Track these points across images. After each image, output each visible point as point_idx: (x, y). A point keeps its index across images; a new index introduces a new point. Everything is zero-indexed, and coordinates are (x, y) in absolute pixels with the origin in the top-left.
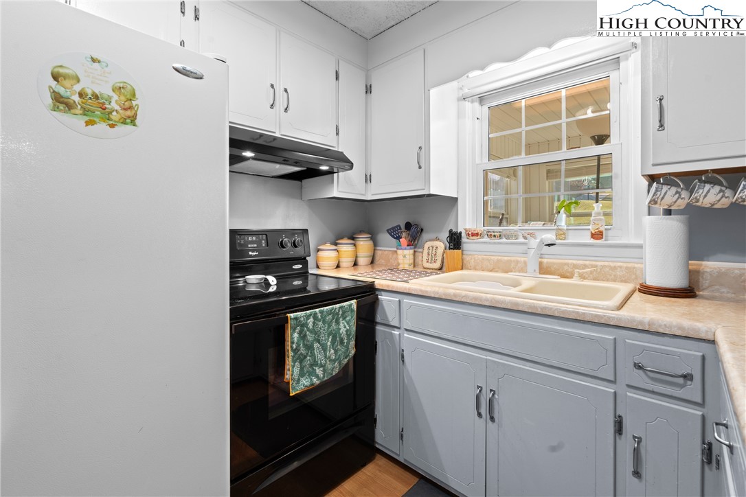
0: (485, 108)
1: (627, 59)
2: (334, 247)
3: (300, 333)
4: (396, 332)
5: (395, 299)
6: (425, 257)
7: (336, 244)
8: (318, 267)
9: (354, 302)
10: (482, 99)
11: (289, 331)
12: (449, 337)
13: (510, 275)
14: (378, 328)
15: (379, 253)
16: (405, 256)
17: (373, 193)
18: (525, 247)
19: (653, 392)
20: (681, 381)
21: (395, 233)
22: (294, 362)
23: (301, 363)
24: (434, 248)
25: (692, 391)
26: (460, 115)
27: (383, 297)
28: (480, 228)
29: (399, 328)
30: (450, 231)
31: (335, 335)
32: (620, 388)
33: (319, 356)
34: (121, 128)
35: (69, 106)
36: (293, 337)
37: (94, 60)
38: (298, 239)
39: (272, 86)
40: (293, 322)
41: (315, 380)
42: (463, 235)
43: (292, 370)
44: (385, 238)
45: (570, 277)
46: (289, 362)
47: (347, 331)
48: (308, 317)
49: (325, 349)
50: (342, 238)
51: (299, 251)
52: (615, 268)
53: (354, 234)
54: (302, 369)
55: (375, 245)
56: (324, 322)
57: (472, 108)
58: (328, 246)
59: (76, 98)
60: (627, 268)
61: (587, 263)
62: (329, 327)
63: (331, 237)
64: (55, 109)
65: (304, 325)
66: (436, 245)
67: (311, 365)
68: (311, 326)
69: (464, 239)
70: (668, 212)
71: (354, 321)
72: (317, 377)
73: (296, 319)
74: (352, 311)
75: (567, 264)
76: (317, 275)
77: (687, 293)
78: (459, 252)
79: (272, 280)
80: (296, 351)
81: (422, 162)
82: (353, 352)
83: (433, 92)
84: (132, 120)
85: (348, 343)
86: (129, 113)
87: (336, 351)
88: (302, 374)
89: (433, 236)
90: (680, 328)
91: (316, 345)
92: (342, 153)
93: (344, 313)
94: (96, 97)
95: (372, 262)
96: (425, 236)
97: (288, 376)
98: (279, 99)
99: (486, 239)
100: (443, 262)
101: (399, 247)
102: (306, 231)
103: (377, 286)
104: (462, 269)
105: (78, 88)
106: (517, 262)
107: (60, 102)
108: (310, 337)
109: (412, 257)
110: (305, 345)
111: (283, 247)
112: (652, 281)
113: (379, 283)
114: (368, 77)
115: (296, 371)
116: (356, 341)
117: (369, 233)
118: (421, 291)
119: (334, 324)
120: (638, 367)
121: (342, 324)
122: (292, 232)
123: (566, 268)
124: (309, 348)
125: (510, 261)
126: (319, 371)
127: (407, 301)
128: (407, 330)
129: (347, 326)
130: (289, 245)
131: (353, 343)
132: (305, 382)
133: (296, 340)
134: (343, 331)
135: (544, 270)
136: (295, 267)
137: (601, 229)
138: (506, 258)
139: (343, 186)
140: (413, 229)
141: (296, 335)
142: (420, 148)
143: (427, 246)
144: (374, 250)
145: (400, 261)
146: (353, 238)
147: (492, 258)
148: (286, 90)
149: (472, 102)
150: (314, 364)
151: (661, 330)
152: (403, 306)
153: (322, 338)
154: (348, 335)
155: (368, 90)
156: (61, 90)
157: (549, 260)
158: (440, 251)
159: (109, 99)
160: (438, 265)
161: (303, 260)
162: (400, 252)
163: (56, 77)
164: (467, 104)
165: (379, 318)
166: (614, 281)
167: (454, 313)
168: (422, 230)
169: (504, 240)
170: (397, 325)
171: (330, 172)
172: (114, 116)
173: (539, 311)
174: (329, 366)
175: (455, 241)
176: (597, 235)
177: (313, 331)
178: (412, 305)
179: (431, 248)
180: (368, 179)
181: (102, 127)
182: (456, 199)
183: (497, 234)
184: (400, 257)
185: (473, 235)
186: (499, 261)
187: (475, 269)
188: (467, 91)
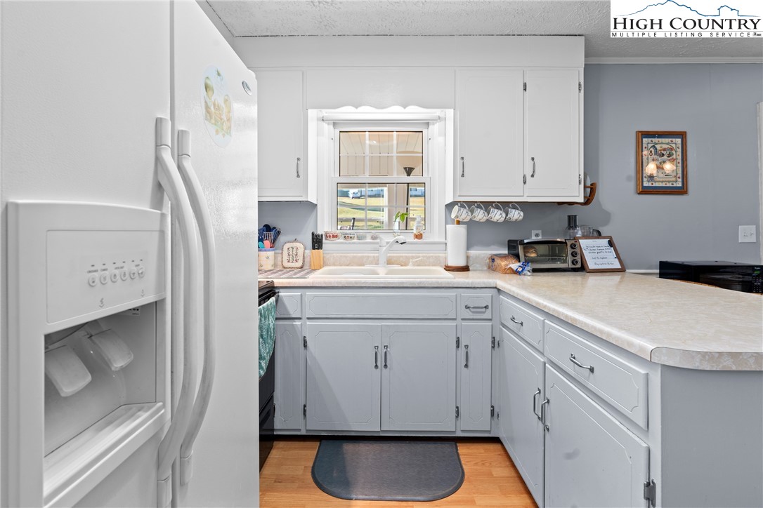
0: (337, 132)
1: (433, 124)
4: (298, 323)
5: (297, 293)
6: (285, 257)
9: (274, 299)
10: (335, 124)
13: (367, 267)
16: (268, 258)
18: (377, 246)
19: (473, 319)
20: (484, 310)
24: (295, 249)
25: (487, 315)
27: (285, 294)
28: (334, 231)
29: (300, 319)
30: (313, 234)
31: (268, 330)
32: (459, 321)
33: (263, 350)
35: (211, 115)
41: (261, 372)
42: (324, 237)
45: (406, 265)
49: (265, 344)
52: (429, 257)
56: (265, 318)
57: (327, 128)
60: (436, 257)
61: (414, 255)
66: (295, 246)
70: (459, 223)
71: (275, 315)
72: (263, 369)
74: (275, 306)
75: (402, 257)
77: (465, 269)
78: (320, 251)
81: (301, 171)
85: (273, 337)
86: (229, 124)
89: (292, 238)
90: (484, 283)
91: (261, 340)
93: (271, 309)
99: (355, 240)
100: (304, 261)
101: (263, 249)
103: (276, 285)
106: (368, 257)
107: (208, 112)
109: (273, 258)
112: (451, 263)
113: (278, 282)
118: (325, 283)
119: (267, 320)
120: (467, 307)
123: (401, 259)
125: (363, 257)
126: (263, 364)
127: (309, 293)
128: (308, 318)
129: (273, 321)
135: (389, 262)
137: (421, 232)
138: (359, 255)
142: (298, 159)
143: (286, 247)
145: (263, 263)
147: (349, 255)
149: (328, 124)
151: (476, 286)
152: (306, 299)
153: (264, 333)
154: (274, 330)
156: (208, 101)
158: (301, 251)
159: (222, 111)
160: (299, 264)
162: (263, 253)
164: (325, 125)
166: (429, 265)
167: (355, 296)
168: (279, 232)
169: (357, 241)
170: (299, 316)
172: (224, 126)
174: (267, 359)
175: (317, 242)
176: (419, 236)
178: (315, 296)
179: (291, 249)
182: (315, 206)
185: (331, 237)
186: (354, 257)
187: (334, 265)
188: (325, 114)
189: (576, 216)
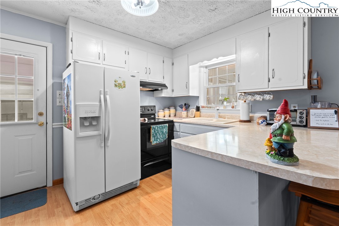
0: (207, 69)
2: (163, 111)
3: (154, 130)
4: (179, 133)
5: (178, 124)
6: (190, 114)
7: (164, 110)
8: (158, 117)
9: (167, 124)
10: (206, 67)
11: (151, 130)
12: (191, 133)
13: (211, 118)
14: (174, 132)
15: (177, 113)
16: (184, 114)
17: (174, 95)
21: (181, 107)
22: (153, 137)
23: (154, 137)
26: (200, 72)
27: (175, 124)
30: (197, 106)
31: (162, 132)
33: (159, 137)
34: (123, 88)
35: (117, 86)
36: (152, 131)
37: (120, 77)
38: (152, 108)
39: (146, 68)
40: (152, 128)
41: (157, 142)
42: (200, 107)
43: (152, 139)
44: (178, 108)
45: (225, 119)
46: (151, 137)
47: (165, 131)
48: (156, 127)
49: (160, 135)
50: (166, 108)
51: (153, 112)
52: (236, 116)
53: (170, 107)
54: (154, 139)
55: (176, 110)
56: (160, 128)
57: (203, 70)
58: (161, 111)
59: (117, 84)
61: (229, 115)
62: (161, 130)
63: (163, 108)
64: (115, 87)
65: (155, 129)
66: (193, 110)
67: (157, 139)
68: (156, 129)
69: (201, 108)
71: (167, 129)
72: (158, 141)
73: (153, 127)
74: (167, 126)
76: (158, 119)
77: (249, 121)
78: (199, 112)
79: (146, 119)
80: (153, 135)
81: (187, 87)
82: (167, 137)
83: (190, 67)
84: (125, 87)
85: (166, 134)
86: (124, 86)
87: (163, 136)
88: (154, 140)
89: (193, 107)
91: (158, 134)
92: (165, 84)
93: (165, 127)
94: (120, 84)
95: (175, 116)
96: (190, 107)
97: (151, 140)
98: (148, 71)
99: (206, 108)
100: (195, 115)
101: (182, 111)
102: (155, 106)
103: (174, 121)
104: (200, 117)
105: (118, 83)
107: (116, 85)
108: (156, 132)
109: (186, 114)
110: (155, 134)
111: (149, 111)
113: (174, 120)
114: (173, 61)
115: (153, 139)
116: (168, 134)
117: (174, 107)
119: (162, 129)
121: (164, 129)
122: (150, 106)
123: (225, 116)
124: (156, 134)
125: (212, 115)
126: (158, 140)
127: (181, 124)
128: (181, 132)
129: (166, 130)
130: (150, 110)
131: (167, 135)
132: (155, 142)
133: (153, 132)
134: (164, 131)
136: (152, 116)
139: (165, 93)
140: (186, 105)
141: (153, 131)
142: (187, 83)
143: (191, 110)
144: (176, 112)
145: (183, 115)
146: (169, 108)
147: (208, 114)
148: (149, 68)
149: (203, 68)
150: (157, 138)
152: (181, 126)
153: (159, 132)
154: (166, 133)
155: (173, 64)
156: (116, 84)
157: (222, 114)
158: (194, 112)
159: (122, 84)
160: (193, 116)
161: (154, 114)
162: (183, 112)
163: (115, 82)
164: (202, 69)
165: (174, 130)
166: (236, 119)
168: (189, 106)
169: (211, 109)
170: (179, 131)
171: (162, 90)
172: (122, 87)
173: (209, 125)
174: (161, 139)
175: (198, 109)
176: (233, 107)
177: (157, 130)
178: (183, 125)
180: (173, 91)
181: (121, 89)
182: (198, 97)
183: (209, 107)
184: (183, 114)
185: (203, 107)
186: (210, 115)
187: (203, 117)
188: (202, 65)
189: (316, 96)
